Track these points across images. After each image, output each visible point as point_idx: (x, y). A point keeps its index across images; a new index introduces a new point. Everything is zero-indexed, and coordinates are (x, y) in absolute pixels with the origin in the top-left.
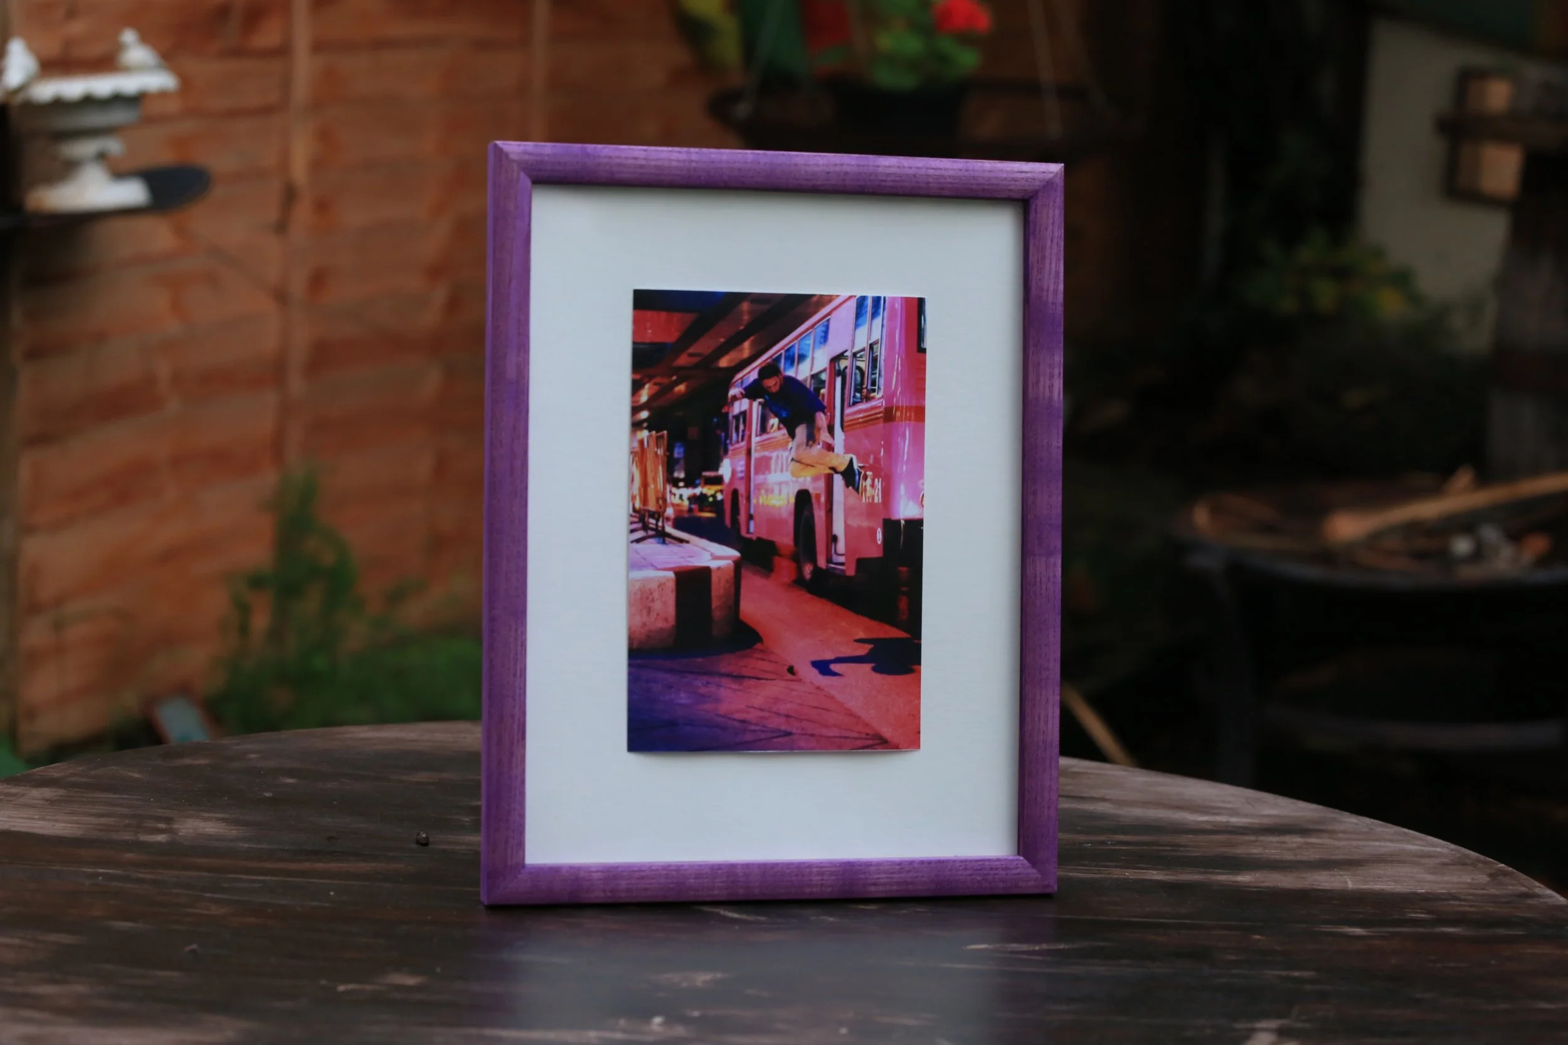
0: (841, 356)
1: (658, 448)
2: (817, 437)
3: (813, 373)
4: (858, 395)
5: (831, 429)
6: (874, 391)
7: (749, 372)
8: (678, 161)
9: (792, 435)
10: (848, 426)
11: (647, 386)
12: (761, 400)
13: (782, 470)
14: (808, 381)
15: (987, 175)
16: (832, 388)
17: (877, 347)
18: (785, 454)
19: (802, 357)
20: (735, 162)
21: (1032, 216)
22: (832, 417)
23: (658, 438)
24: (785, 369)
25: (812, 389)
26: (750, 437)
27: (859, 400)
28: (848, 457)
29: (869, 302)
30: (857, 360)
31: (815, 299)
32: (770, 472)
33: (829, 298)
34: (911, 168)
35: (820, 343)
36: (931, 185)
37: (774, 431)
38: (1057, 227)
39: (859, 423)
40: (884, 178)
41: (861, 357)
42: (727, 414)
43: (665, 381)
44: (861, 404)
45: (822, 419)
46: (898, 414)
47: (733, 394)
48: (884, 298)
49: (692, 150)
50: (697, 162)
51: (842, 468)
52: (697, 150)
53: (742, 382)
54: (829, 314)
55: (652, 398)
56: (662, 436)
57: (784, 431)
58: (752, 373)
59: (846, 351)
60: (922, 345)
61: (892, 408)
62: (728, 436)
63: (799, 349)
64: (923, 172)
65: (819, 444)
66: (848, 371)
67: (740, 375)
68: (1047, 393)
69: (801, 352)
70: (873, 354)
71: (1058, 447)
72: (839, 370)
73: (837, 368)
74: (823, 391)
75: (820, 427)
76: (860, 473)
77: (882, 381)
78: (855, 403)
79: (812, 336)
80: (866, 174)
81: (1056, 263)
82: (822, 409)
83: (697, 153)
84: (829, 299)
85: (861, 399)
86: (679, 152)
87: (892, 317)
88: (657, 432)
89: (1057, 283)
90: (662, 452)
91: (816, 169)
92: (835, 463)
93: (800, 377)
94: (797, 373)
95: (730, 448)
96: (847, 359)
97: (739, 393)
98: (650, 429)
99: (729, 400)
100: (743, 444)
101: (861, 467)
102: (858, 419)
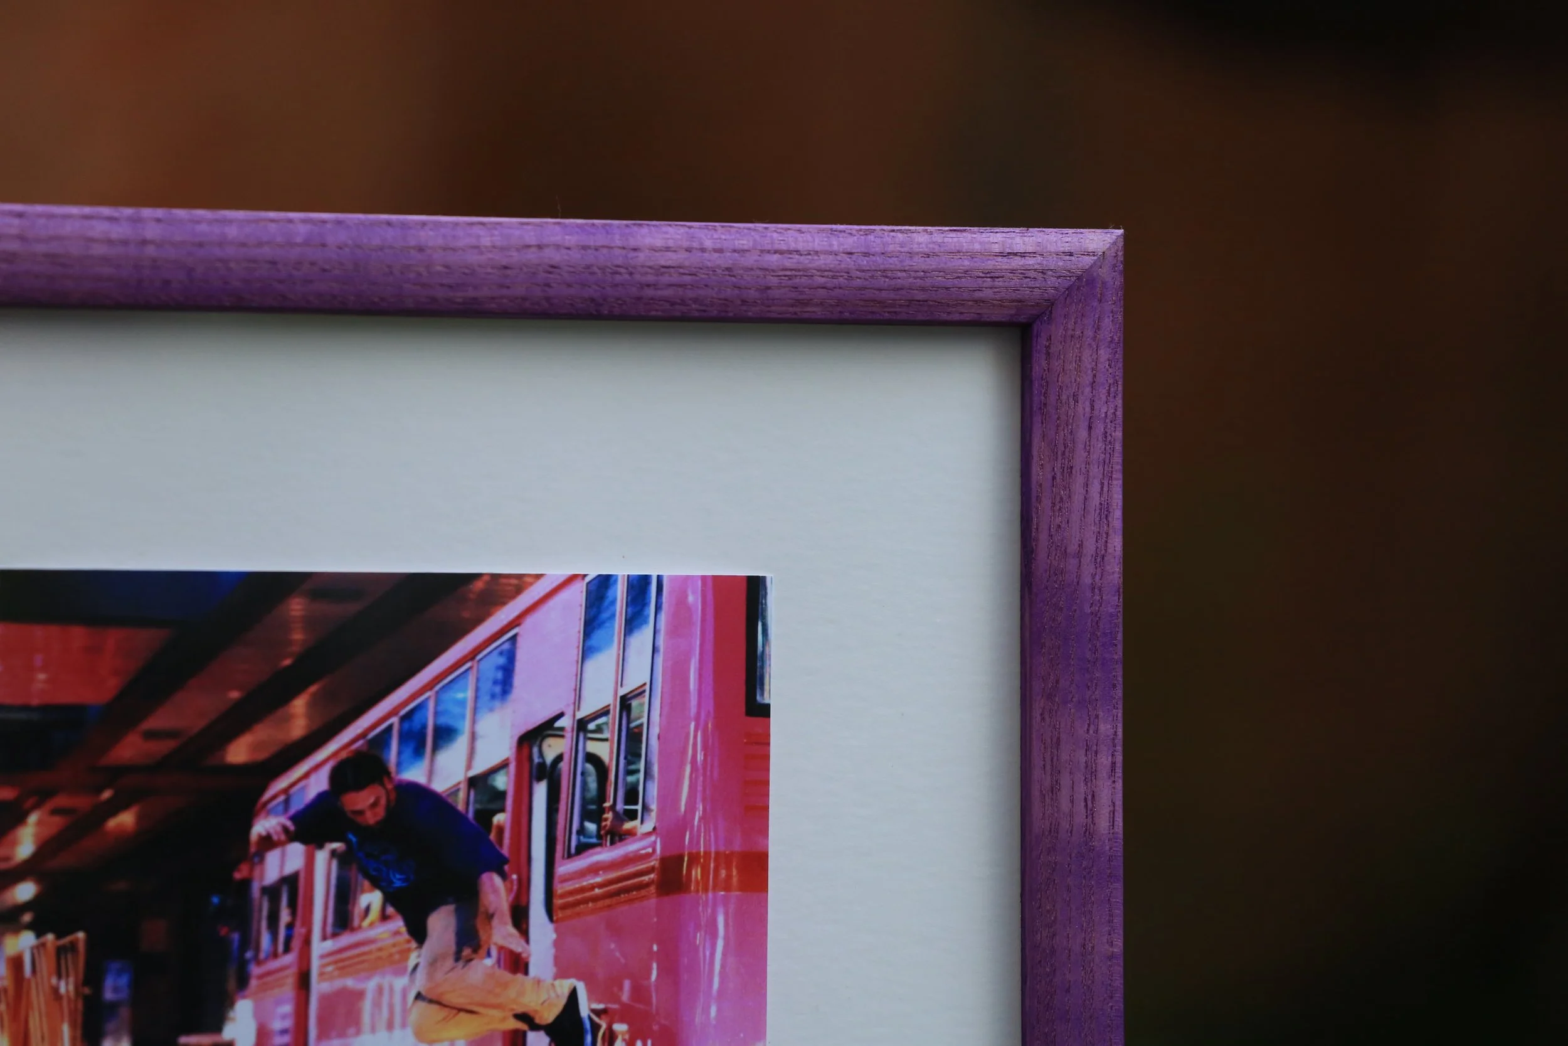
0: (547, 729)
1: (59, 977)
2: (483, 935)
3: (471, 773)
4: (591, 827)
5: (520, 917)
6: (632, 815)
7: (306, 775)
8: (110, 242)
9: (418, 933)
10: (564, 907)
11: (33, 818)
12: (336, 845)
13: (390, 1026)
14: (462, 795)
15: (919, 263)
16: (524, 808)
17: (642, 705)
18: (400, 982)
19: (445, 734)
20: (260, 244)
21: (1039, 365)
22: (524, 885)
23: (60, 951)
24: (399, 764)
25: (471, 815)
26: (307, 942)
27: (594, 840)
28: (564, 986)
29: (620, 592)
30: (586, 739)
31: (479, 585)
32: (358, 1032)
33: (514, 581)
34: (720, 251)
35: (493, 696)
36: (775, 293)
37: (372, 924)
38: (1103, 392)
39: (595, 899)
40: (651, 278)
41: (599, 729)
42: (246, 883)
43: (81, 802)
44: (598, 849)
45: (496, 891)
46: (697, 873)
47: (264, 833)
48: (658, 576)
49: (147, 212)
50: (159, 245)
51: (549, 1016)
52: (160, 212)
53: (287, 802)
54: (516, 622)
55: (44, 849)
56: (73, 946)
57: (399, 924)
58: (313, 778)
59: (561, 715)
60: (758, 698)
61: (681, 857)
62: (249, 941)
63: (436, 714)
64: (750, 260)
65: (489, 955)
66: (564, 766)
67: (282, 783)
68: (1080, 818)
69: (442, 720)
70: (629, 722)
71: (1111, 957)
72: (542, 765)
73: (536, 760)
74: (499, 818)
75: (491, 911)
76: (595, 1028)
77: (653, 790)
78: (582, 849)
79: (471, 679)
80: (603, 269)
81: (1102, 484)
82: (497, 864)
83: (158, 220)
84: (517, 584)
85: (599, 836)
86: (111, 219)
87: (678, 628)
88: (59, 936)
89: (1103, 537)
90: (71, 988)
91: (473, 258)
92: (531, 1001)
93: (440, 786)
94: (431, 773)
95: (255, 970)
96: (562, 736)
97: (279, 829)
98: (39, 929)
99: (253, 849)
100: (289, 959)
101: (597, 1013)
102: (592, 887)
